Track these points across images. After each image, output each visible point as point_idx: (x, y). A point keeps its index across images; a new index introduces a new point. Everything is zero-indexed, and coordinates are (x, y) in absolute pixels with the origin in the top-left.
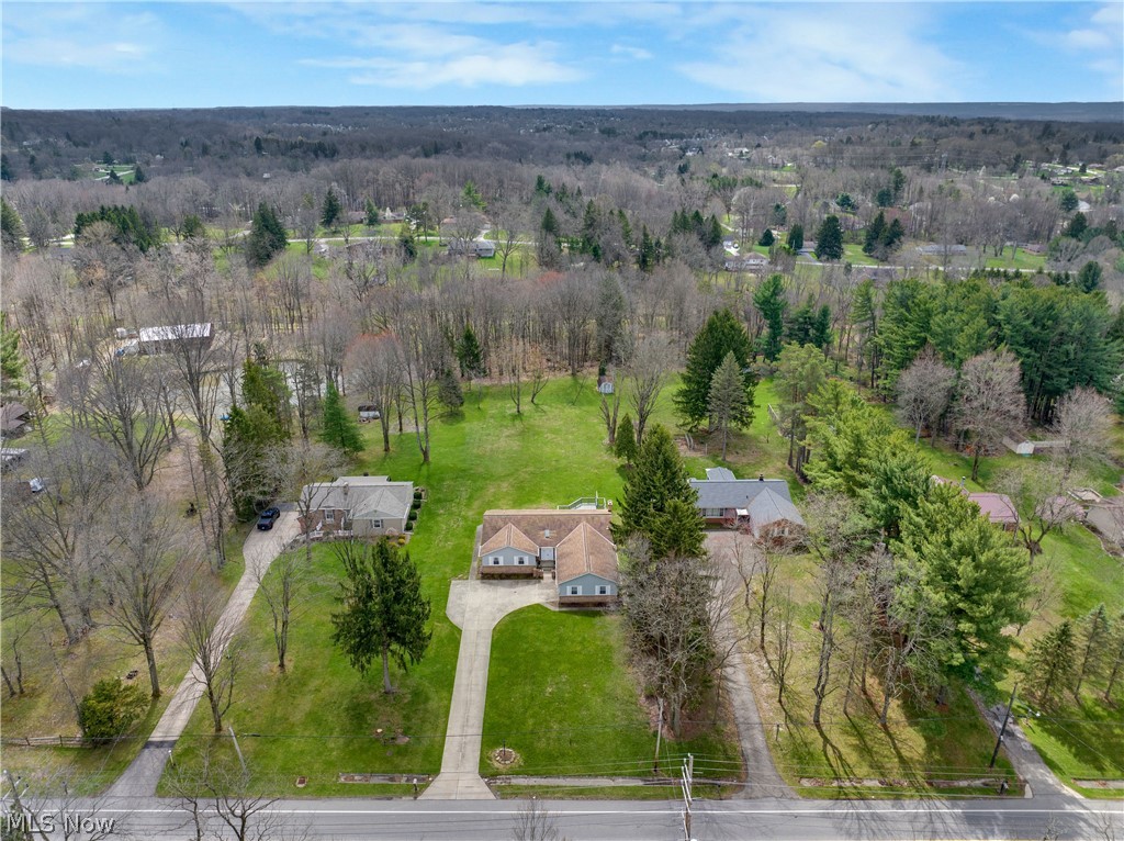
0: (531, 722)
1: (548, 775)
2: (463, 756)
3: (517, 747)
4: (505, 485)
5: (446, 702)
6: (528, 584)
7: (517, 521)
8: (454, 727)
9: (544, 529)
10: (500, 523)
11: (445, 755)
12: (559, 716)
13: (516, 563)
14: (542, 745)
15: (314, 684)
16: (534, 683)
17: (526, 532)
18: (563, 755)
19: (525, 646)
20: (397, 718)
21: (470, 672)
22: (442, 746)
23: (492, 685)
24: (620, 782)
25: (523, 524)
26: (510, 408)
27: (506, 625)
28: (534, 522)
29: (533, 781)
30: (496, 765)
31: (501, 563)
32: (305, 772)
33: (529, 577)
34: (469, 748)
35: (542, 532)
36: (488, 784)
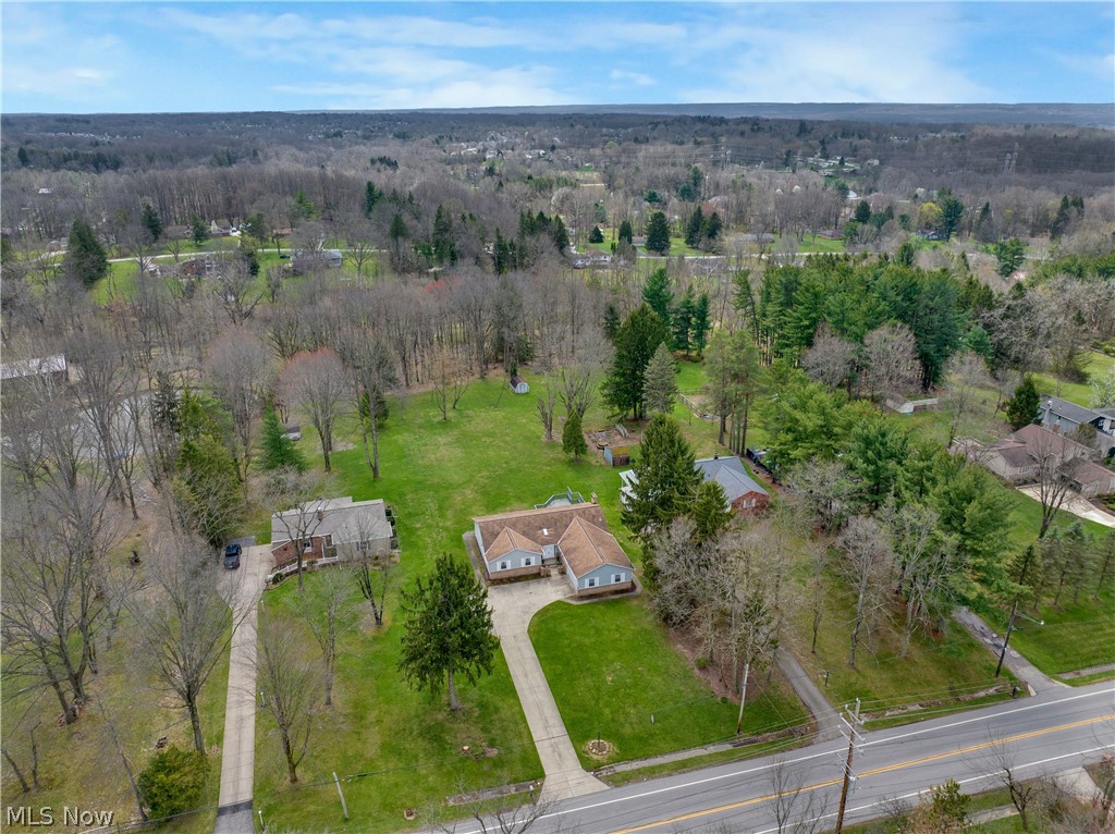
0: (607, 711)
1: (646, 757)
2: (560, 756)
3: (608, 737)
4: (468, 492)
5: (517, 708)
6: (539, 583)
7: (514, 524)
8: (537, 733)
9: (541, 528)
10: (497, 528)
11: (542, 758)
12: (630, 701)
13: (523, 565)
14: (628, 730)
15: (372, 716)
16: (592, 675)
17: (524, 534)
18: (652, 735)
19: (566, 642)
20: (476, 732)
21: (526, 676)
22: (535, 749)
23: (554, 683)
24: (712, 749)
25: (520, 526)
26: (434, 417)
27: (537, 626)
28: (530, 522)
29: (636, 765)
30: (595, 757)
31: (509, 567)
32: (409, 804)
33: (537, 576)
34: (561, 746)
35: (540, 532)
36: (596, 776)
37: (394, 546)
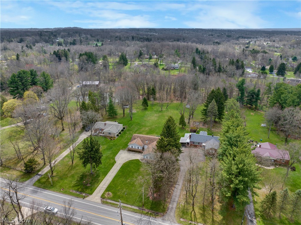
0: (119, 187)
2: (99, 192)
3: (113, 193)
4: (147, 128)
5: (103, 179)
6: (139, 154)
7: (140, 138)
8: (101, 185)
9: (147, 141)
10: (136, 137)
11: (96, 190)
12: (127, 187)
13: (137, 148)
14: (119, 194)
15: (78, 168)
16: (126, 178)
17: (142, 141)
18: (122, 197)
19: (129, 169)
20: (90, 180)
21: (112, 173)
22: (96, 188)
23: (116, 177)
24: (133, 207)
25: (142, 138)
26: (160, 109)
27: (127, 163)
28: (145, 138)
29: (112, 202)
30: (106, 196)
31: (133, 148)
32: (64, 188)
33: (139, 152)
35: (146, 141)
36: (101, 200)
37: (118, 135)
